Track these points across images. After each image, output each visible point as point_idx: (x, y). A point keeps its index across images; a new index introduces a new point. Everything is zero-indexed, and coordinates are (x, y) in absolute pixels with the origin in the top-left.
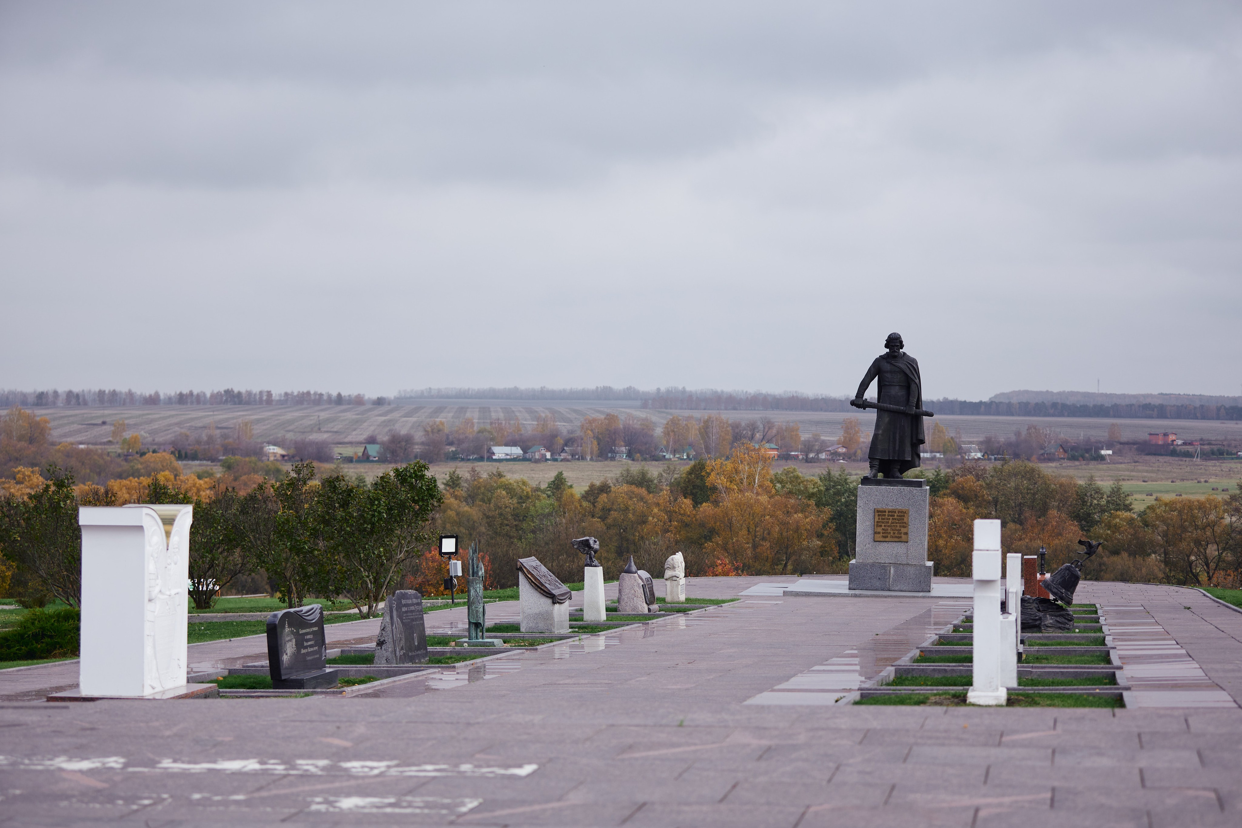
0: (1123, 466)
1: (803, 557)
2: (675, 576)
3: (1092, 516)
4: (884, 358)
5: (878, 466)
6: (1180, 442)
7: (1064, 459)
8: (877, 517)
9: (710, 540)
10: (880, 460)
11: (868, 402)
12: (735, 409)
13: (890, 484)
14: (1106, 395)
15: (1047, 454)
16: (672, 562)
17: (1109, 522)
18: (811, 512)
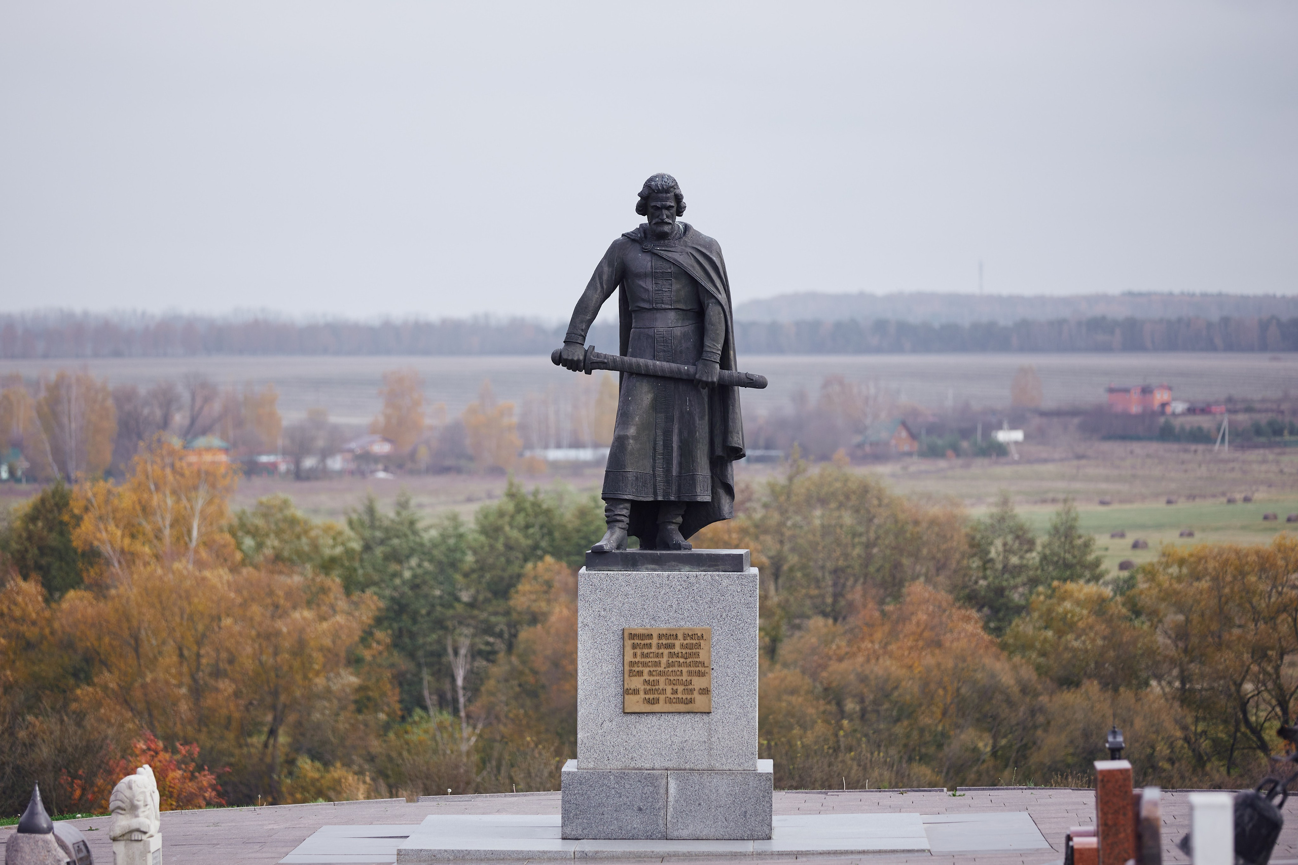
0: (1050, 467)
1: (316, 716)
2: (138, 830)
3: (1007, 593)
4: (634, 240)
5: (627, 520)
6: (1179, 407)
7: (910, 454)
8: (629, 652)
9: (89, 681)
10: (632, 502)
11: (598, 355)
12: (117, 354)
13: (660, 563)
14: (1000, 300)
15: (871, 444)
16: (128, 793)
17: (1050, 611)
18: (333, 607)
